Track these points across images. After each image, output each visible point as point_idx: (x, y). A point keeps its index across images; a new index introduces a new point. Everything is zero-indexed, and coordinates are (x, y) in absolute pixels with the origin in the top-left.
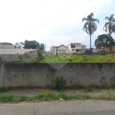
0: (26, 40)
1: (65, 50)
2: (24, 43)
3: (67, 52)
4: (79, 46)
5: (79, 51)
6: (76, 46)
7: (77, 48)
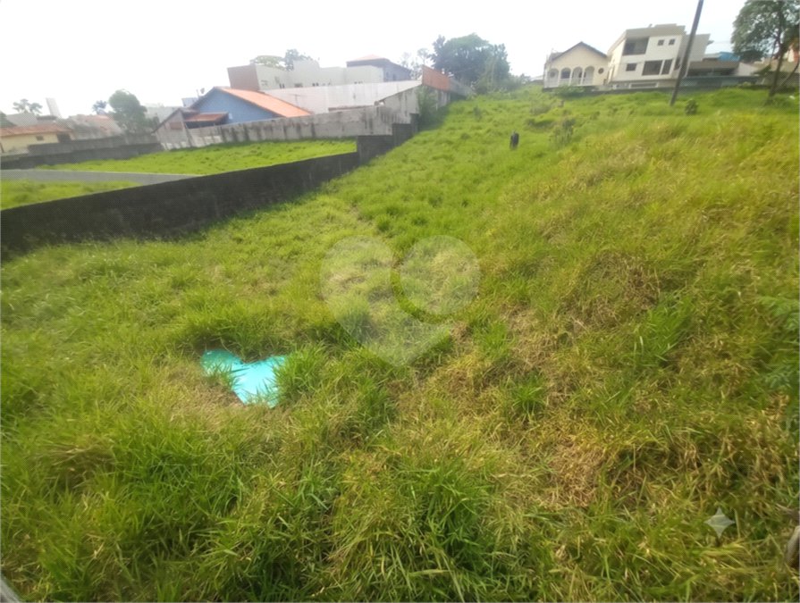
0: (440, 36)
1: (591, 69)
2: (432, 51)
3: (596, 80)
4: (667, 39)
5: (658, 73)
6: (653, 42)
7: (654, 52)
